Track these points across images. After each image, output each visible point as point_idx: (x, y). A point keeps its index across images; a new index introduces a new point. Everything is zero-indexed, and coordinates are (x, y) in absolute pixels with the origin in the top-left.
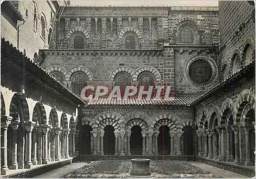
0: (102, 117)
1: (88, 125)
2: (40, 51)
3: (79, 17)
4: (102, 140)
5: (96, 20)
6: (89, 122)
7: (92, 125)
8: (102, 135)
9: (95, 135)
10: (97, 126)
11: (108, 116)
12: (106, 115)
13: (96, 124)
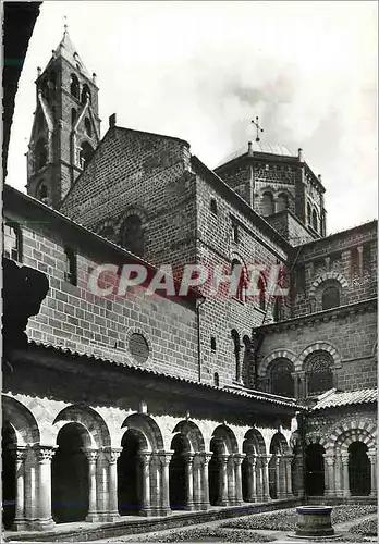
0: (341, 428)
1: (317, 444)
2: (254, 330)
3: (328, 256)
4: (346, 468)
5: (360, 250)
6: (319, 439)
7: (325, 443)
8: (345, 460)
9: (330, 461)
10: (332, 445)
11: (353, 426)
12: (349, 424)
13: (332, 441)
